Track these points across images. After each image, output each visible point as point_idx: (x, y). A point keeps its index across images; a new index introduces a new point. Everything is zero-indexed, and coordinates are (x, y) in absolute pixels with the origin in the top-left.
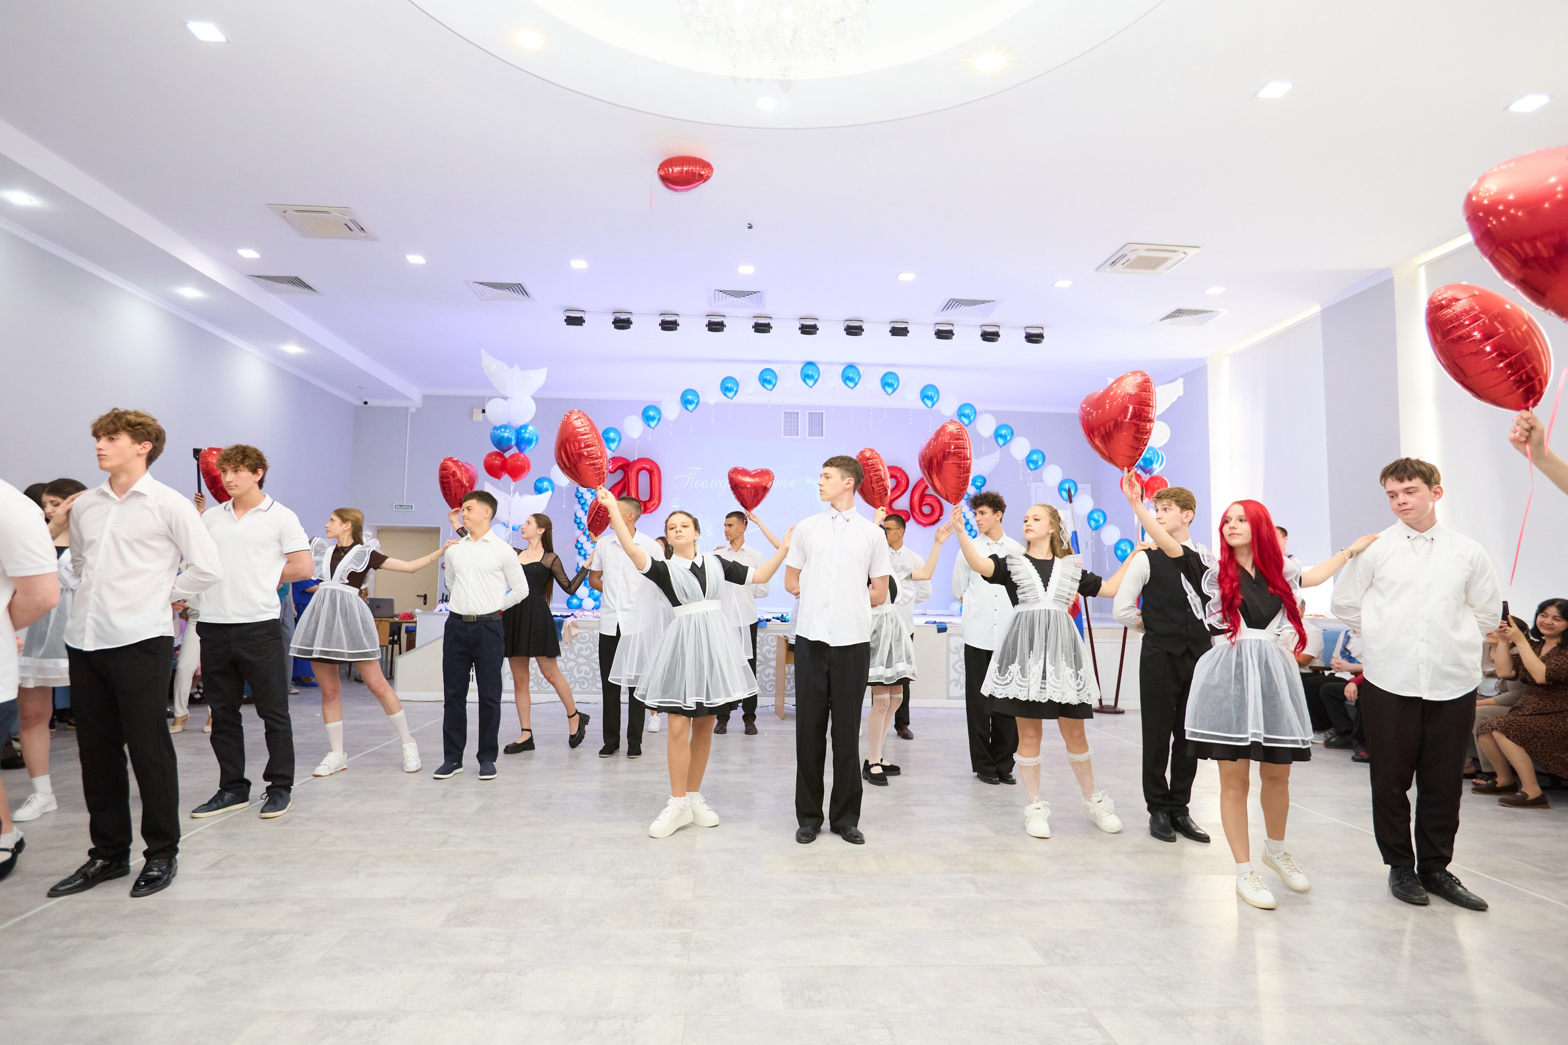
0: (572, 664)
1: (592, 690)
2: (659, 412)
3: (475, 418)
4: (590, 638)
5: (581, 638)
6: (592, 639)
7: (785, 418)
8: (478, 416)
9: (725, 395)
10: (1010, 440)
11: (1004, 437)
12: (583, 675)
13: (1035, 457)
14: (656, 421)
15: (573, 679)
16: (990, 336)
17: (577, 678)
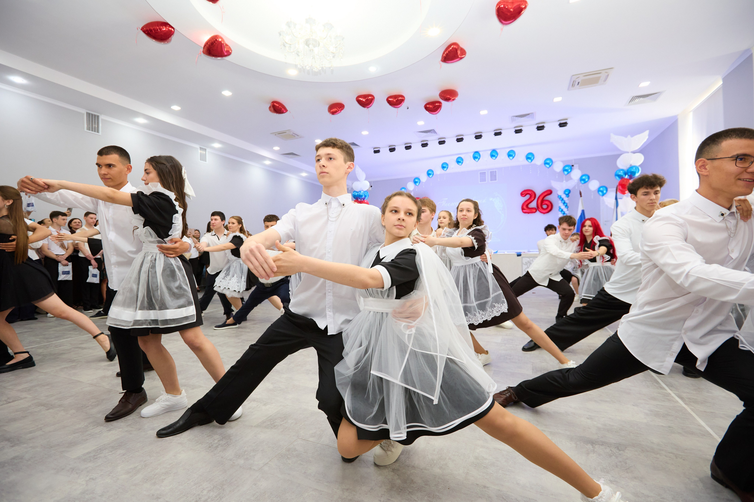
2: (419, 179)
7: (480, 175)
9: (443, 170)
10: (571, 171)
11: (567, 170)
13: (584, 177)
14: (418, 183)
16: (540, 128)
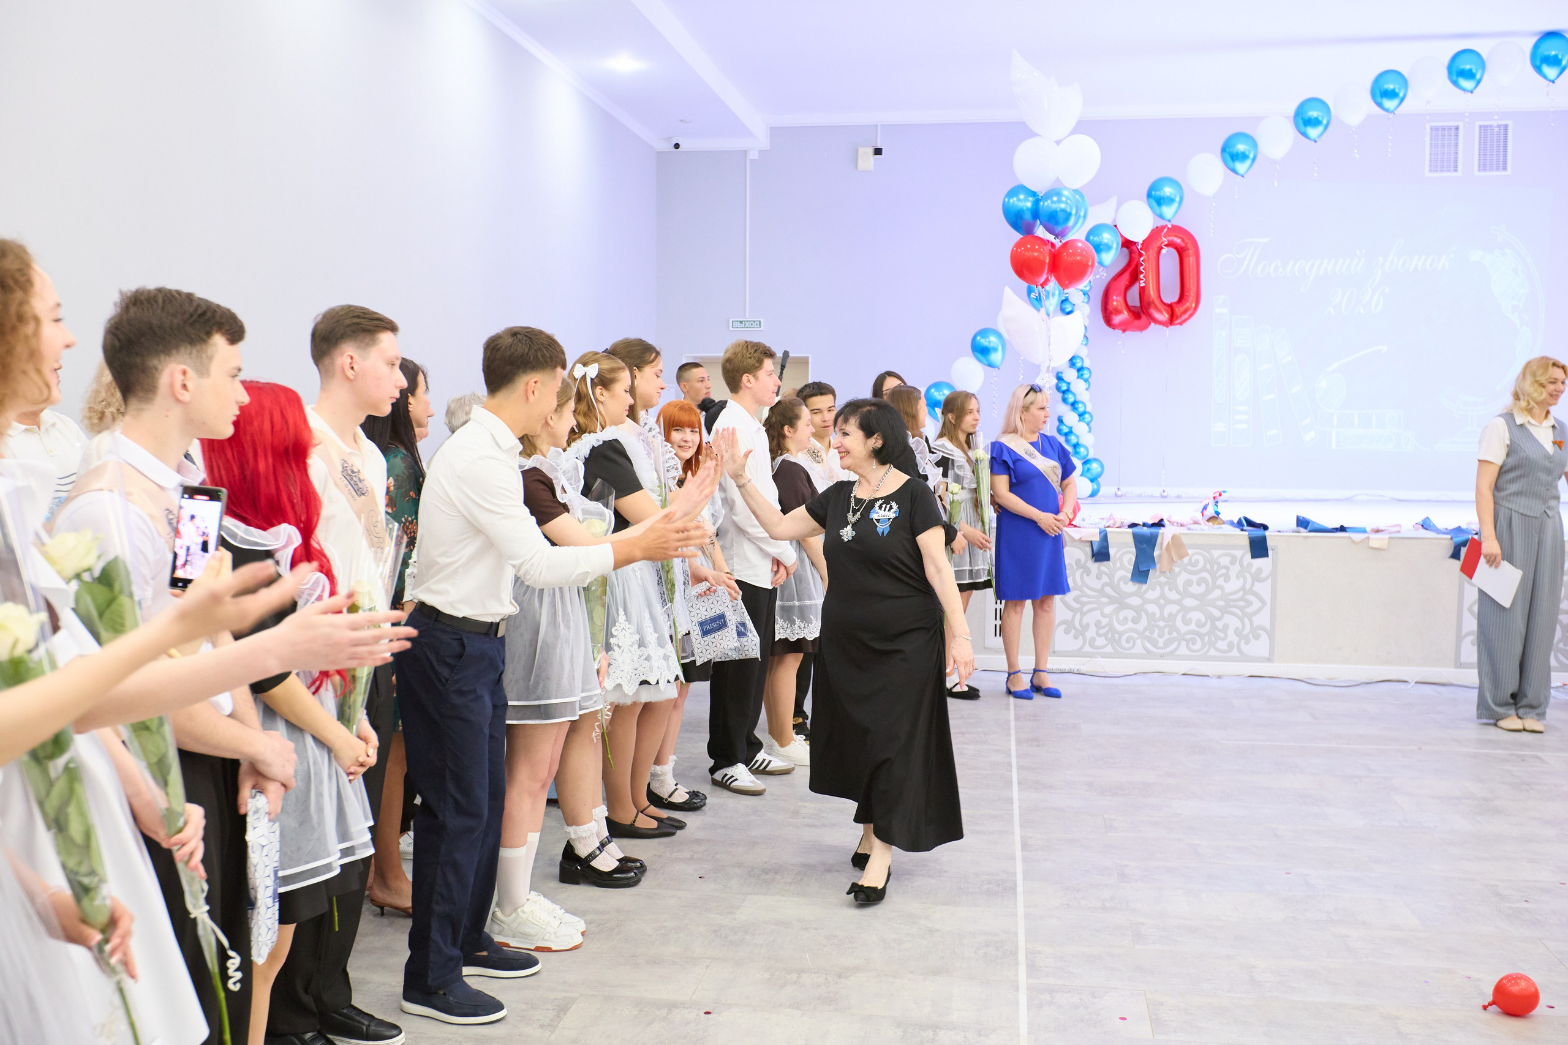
0: (1172, 608)
1: (1209, 654)
2: (1253, 143)
3: (862, 165)
4: (1205, 564)
5: (1190, 563)
6: (1208, 566)
7: (1432, 138)
8: (867, 160)
9: (1379, 106)
12: (1193, 627)
14: (1248, 162)
15: (1175, 634)
17: (1182, 632)
